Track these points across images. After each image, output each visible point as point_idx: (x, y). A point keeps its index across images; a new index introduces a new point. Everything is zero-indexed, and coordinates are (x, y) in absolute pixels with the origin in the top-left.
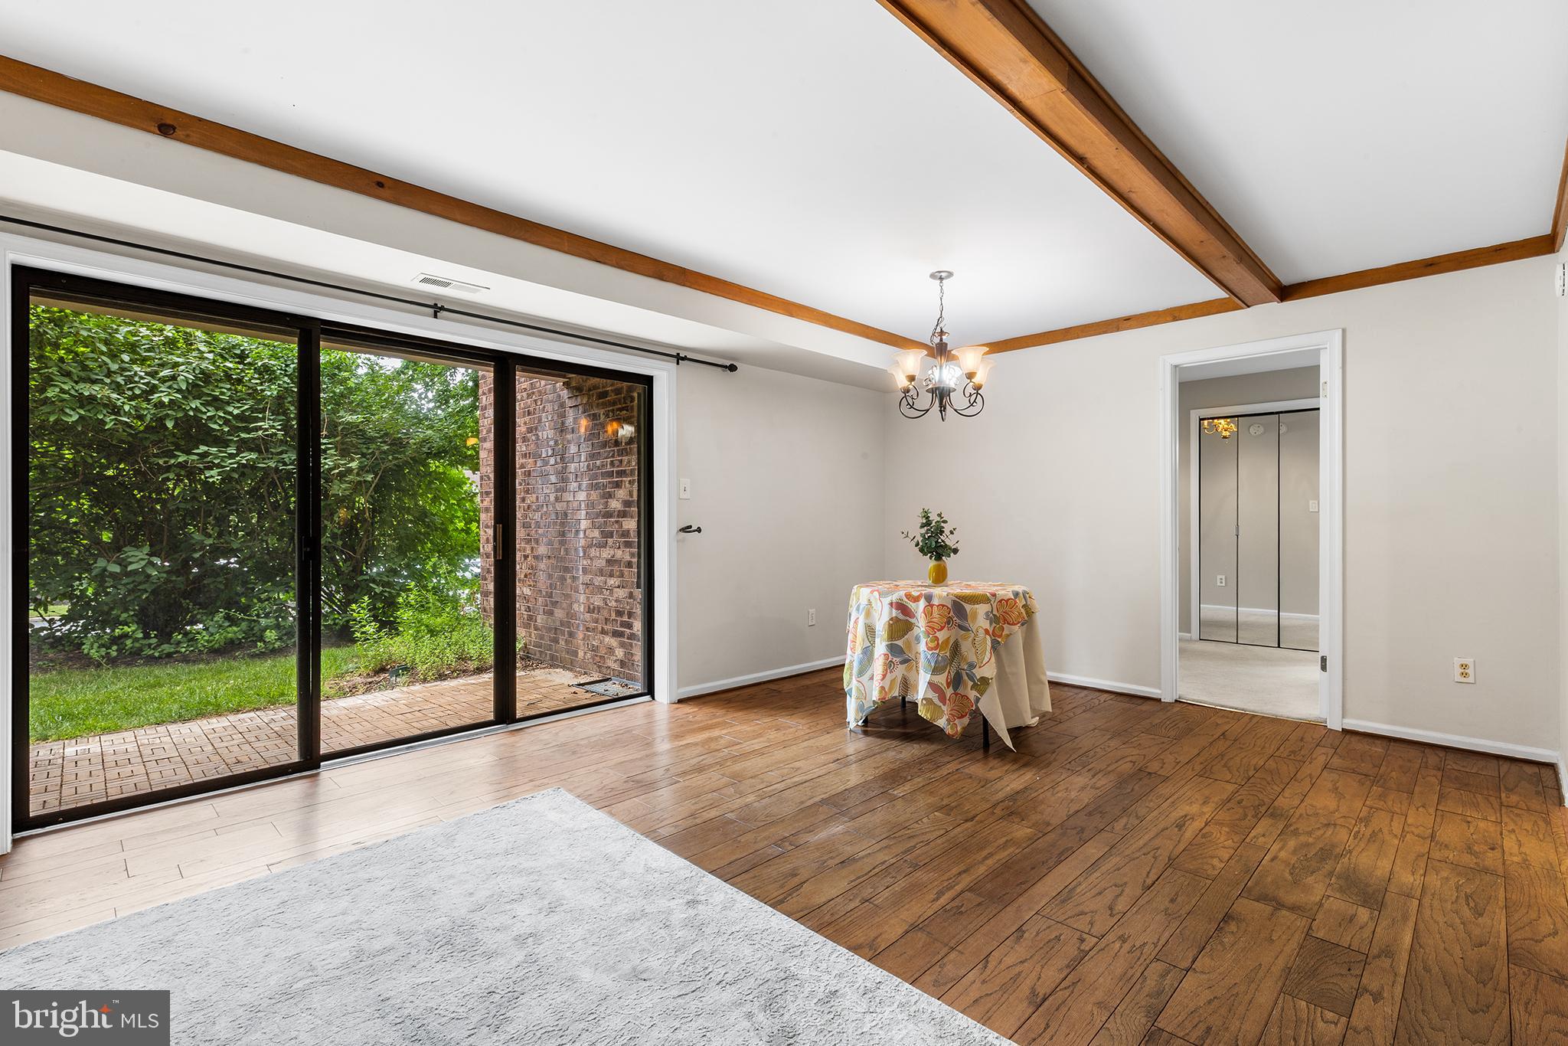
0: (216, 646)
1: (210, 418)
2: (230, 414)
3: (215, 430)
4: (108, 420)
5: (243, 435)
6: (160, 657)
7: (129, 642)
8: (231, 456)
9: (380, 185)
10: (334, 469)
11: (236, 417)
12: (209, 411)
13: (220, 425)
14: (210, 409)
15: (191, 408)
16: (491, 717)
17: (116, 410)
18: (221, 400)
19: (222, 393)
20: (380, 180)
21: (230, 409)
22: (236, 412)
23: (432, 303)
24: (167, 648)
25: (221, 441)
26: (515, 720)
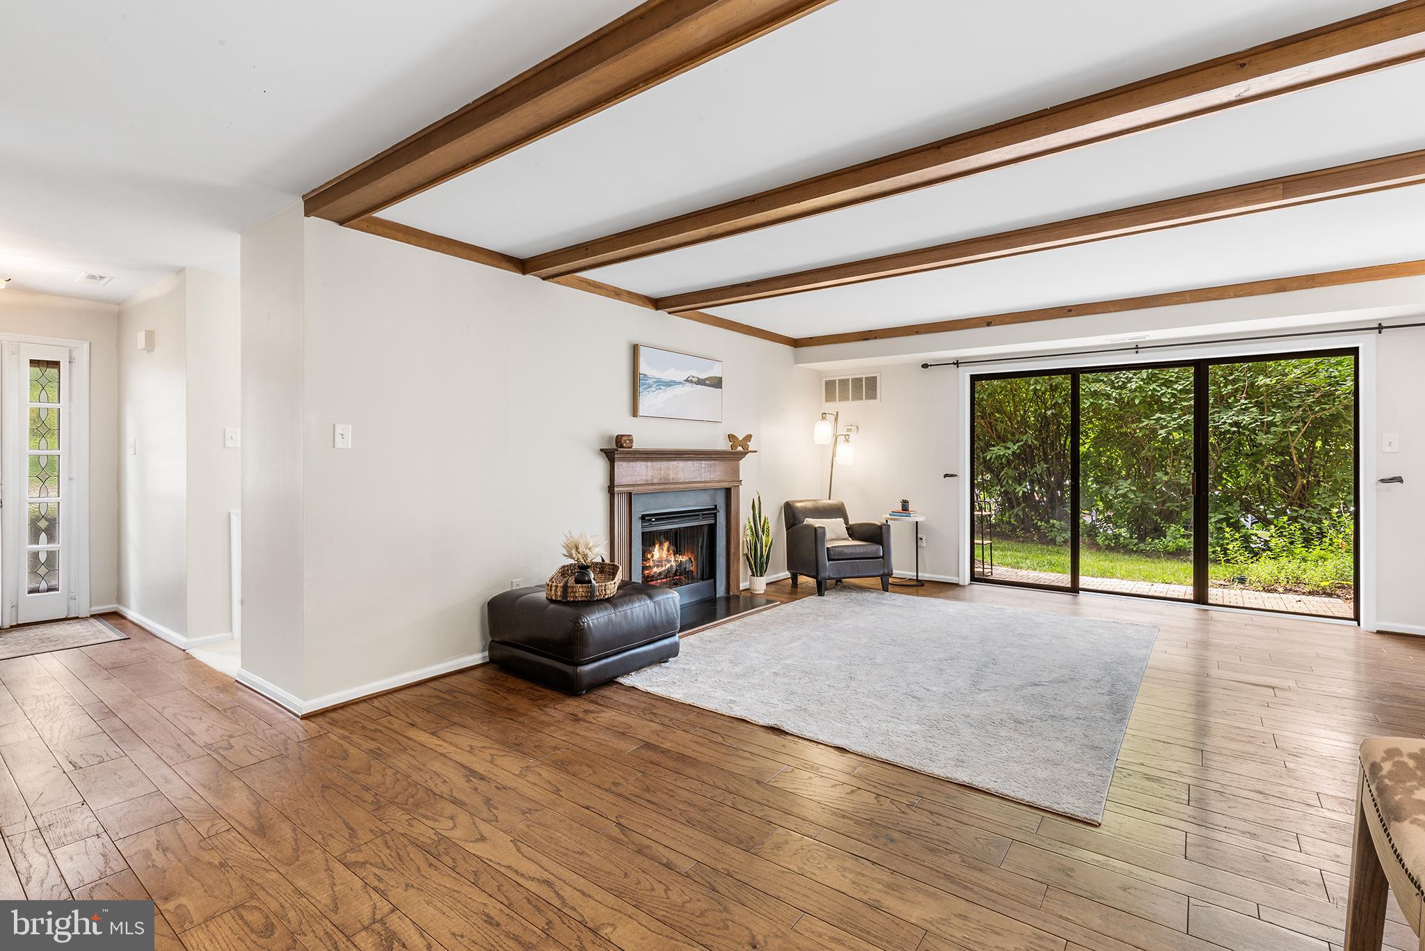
0: (1171, 550)
1: (1162, 394)
2: (1176, 389)
3: (1165, 402)
4: (1104, 403)
5: (1185, 404)
6: (1136, 551)
7: (1122, 539)
8: (1175, 419)
9: (1070, 311)
10: (1251, 424)
11: (1180, 391)
12: (1162, 390)
13: (1169, 399)
14: (1163, 388)
15: (1150, 389)
16: (1192, 598)
17: (1108, 397)
18: (1171, 381)
19: (1172, 376)
20: (1070, 308)
21: (1175, 386)
22: (1181, 387)
23: (1135, 347)
24: (1142, 546)
25: (1171, 409)
26: (1206, 603)
